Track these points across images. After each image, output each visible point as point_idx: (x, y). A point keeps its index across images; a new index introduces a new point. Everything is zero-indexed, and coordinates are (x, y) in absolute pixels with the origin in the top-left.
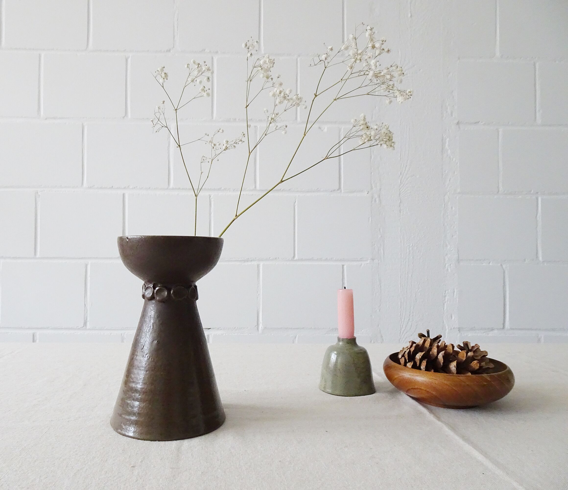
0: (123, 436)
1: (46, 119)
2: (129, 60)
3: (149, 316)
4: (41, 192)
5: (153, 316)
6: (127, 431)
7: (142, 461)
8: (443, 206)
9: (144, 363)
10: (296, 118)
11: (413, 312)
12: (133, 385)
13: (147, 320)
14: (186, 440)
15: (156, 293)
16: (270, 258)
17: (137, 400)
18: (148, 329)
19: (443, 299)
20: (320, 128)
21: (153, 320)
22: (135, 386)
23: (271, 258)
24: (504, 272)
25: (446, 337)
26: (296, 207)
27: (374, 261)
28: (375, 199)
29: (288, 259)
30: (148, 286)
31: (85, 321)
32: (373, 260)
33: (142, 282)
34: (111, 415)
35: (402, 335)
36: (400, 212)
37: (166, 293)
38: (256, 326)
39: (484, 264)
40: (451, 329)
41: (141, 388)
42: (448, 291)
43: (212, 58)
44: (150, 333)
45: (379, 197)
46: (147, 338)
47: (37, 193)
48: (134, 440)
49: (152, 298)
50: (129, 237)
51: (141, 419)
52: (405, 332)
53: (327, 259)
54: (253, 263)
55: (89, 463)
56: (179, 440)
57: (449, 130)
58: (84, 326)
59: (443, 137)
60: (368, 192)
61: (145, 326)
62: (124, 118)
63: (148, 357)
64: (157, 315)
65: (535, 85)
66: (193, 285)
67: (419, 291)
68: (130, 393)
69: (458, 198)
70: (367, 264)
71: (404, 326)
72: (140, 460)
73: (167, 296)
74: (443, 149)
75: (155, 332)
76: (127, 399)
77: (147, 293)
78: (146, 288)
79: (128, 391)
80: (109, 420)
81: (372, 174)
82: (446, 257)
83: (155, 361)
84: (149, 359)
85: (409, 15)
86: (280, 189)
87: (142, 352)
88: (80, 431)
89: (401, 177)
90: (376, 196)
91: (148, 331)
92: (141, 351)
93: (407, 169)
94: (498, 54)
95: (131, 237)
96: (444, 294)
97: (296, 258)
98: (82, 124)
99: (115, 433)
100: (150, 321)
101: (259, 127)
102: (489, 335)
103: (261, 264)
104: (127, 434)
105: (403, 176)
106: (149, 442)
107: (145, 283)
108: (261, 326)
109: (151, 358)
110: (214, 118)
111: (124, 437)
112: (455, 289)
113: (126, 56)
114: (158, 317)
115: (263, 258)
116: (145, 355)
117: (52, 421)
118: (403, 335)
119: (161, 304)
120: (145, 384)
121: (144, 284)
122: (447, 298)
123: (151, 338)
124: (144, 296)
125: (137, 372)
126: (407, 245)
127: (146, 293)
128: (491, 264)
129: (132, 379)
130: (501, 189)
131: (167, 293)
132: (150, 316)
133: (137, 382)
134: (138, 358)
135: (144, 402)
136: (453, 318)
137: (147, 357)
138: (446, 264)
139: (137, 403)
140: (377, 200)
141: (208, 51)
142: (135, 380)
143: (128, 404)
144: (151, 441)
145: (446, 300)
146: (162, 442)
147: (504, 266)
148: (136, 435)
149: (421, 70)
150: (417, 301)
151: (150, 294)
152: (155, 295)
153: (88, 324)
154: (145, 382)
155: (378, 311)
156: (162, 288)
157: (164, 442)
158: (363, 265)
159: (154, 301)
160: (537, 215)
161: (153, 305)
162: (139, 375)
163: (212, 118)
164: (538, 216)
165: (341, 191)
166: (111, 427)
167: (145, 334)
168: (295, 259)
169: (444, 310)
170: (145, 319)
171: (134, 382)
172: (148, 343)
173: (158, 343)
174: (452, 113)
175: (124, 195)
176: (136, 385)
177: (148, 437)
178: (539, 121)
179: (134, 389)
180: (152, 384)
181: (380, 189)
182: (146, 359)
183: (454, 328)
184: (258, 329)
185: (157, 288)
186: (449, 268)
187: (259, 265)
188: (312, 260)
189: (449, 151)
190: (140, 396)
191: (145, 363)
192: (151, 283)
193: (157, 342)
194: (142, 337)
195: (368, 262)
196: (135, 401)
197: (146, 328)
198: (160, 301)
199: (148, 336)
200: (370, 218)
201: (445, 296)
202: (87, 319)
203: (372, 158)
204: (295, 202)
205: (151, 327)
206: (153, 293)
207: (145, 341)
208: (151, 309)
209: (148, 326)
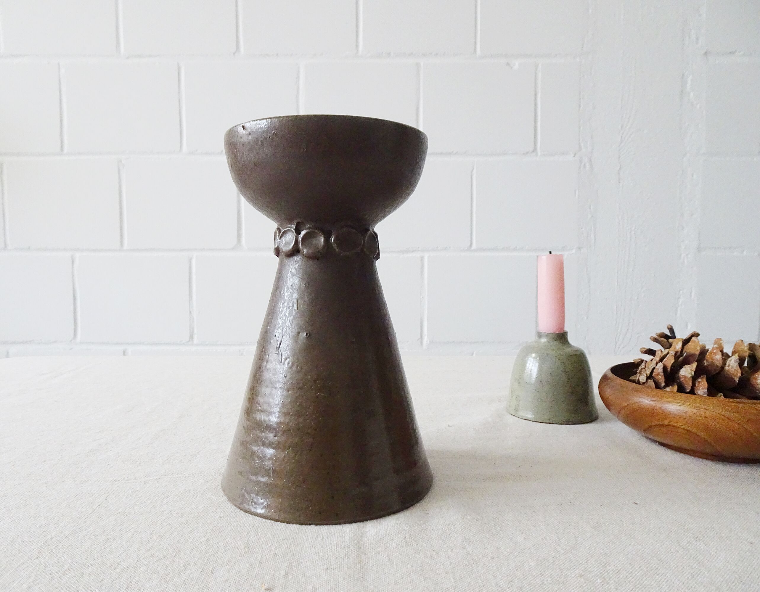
0: (245, 513)
1: (128, 58)
3: (290, 287)
4: (125, 159)
5: (297, 286)
6: (253, 504)
7: (286, 575)
8: (681, 172)
9: (282, 376)
10: (475, 51)
12: (263, 417)
13: (286, 294)
15: (302, 240)
16: (437, 247)
17: (270, 445)
18: (288, 310)
19: (676, 302)
20: (508, 64)
21: (298, 293)
22: (267, 418)
26: (473, 176)
27: (582, 250)
28: (585, 164)
29: (462, 249)
30: (286, 229)
31: (191, 334)
32: (580, 248)
33: (272, 225)
34: (223, 471)
36: (619, 182)
37: (322, 240)
38: (419, 338)
39: (735, 253)
41: (278, 424)
42: (683, 291)
44: (291, 318)
45: (590, 161)
46: (286, 327)
47: (121, 161)
48: (268, 521)
49: (295, 252)
51: (279, 483)
53: (516, 248)
54: (415, 254)
55: (176, 579)
56: (355, 522)
57: (692, 64)
58: (189, 341)
59: (683, 74)
60: (575, 154)
61: (281, 306)
62: (235, 55)
63: (290, 364)
64: (305, 285)
66: (371, 231)
67: (643, 290)
68: (257, 432)
69: (701, 161)
70: (571, 255)
71: (621, 339)
72: (283, 573)
73: (324, 246)
74: (682, 92)
75: (301, 316)
76: (251, 444)
77: (284, 242)
78: (281, 234)
79: (254, 429)
80: (219, 483)
81: (582, 128)
82: (682, 245)
83: (303, 371)
84: (291, 367)
86: (452, 152)
87: (278, 354)
88: (165, 502)
89: (621, 132)
90: (586, 160)
91: (287, 314)
92: (276, 353)
93: (630, 120)
95: (251, 123)
96: (677, 295)
97: (474, 246)
98: (178, 64)
99: (230, 507)
100: (291, 295)
101: (422, 64)
103: (426, 256)
104: (253, 510)
105: (624, 131)
107: (280, 224)
108: (426, 340)
109: (295, 365)
110: (360, 53)
111: (247, 514)
112: (693, 288)
114: (306, 288)
115: (430, 247)
116: (283, 359)
117: (115, 481)
118: (619, 351)
119: (311, 262)
120: (286, 414)
121: (278, 229)
122: (681, 300)
123: (295, 327)
124: (278, 252)
125: (269, 392)
126: (628, 228)
127: (283, 245)
128: (745, 253)
129: (260, 406)
131: (324, 242)
132: (292, 285)
133: (271, 410)
134: (269, 365)
135: (284, 450)
138: (681, 254)
139: (270, 452)
140: (587, 165)
142: (265, 407)
143: (253, 452)
145: (680, 304)
146: (322, 526)
148: (271, 513)
150: (639, 305)
151: (289, 245)
152: (300, 245)
153: (195, 337)
154: (285, 410)
155: (586, 318)
156: (313, 230)
158: (566, 256)
159: (297, 258)
161: (297, 266)
162: (273, 399)
163: (357, 52)
165: (537, 155)
166: (222, 493)
167: (283, 320)
168: (473, 248)
169: (677, 315)
170: (282, 293)
171: (262, 411)
172: (288, 337)
173: (310, 336)
174: (697, 39)
176: (268, 416)
179: (265, 424)
180: (298, 414)
181: (592, 150)
182: (286, 367)
184: (422, 343)
185: (303, 233)
186: (685, 259)
187: (423, 257)
188: (495, 249)
189: (692, 94)
190: (276, 438)
191: (284, 374)
192: (291, 223)
193: (307, 335)
194: (277, 326)
195: (574, 251)
196: (267, 447)
197: (285, 310)
198: (310, 257)
199: (288, 324)
200: (577, 192)
201: (679, 298)
202: (193, 331)
203: (582, 107)
204: (473, 170)
205: (293, 306)
206: (297, 242)
207: (282, 333)
208: (292, 273)
209: (288, 304)
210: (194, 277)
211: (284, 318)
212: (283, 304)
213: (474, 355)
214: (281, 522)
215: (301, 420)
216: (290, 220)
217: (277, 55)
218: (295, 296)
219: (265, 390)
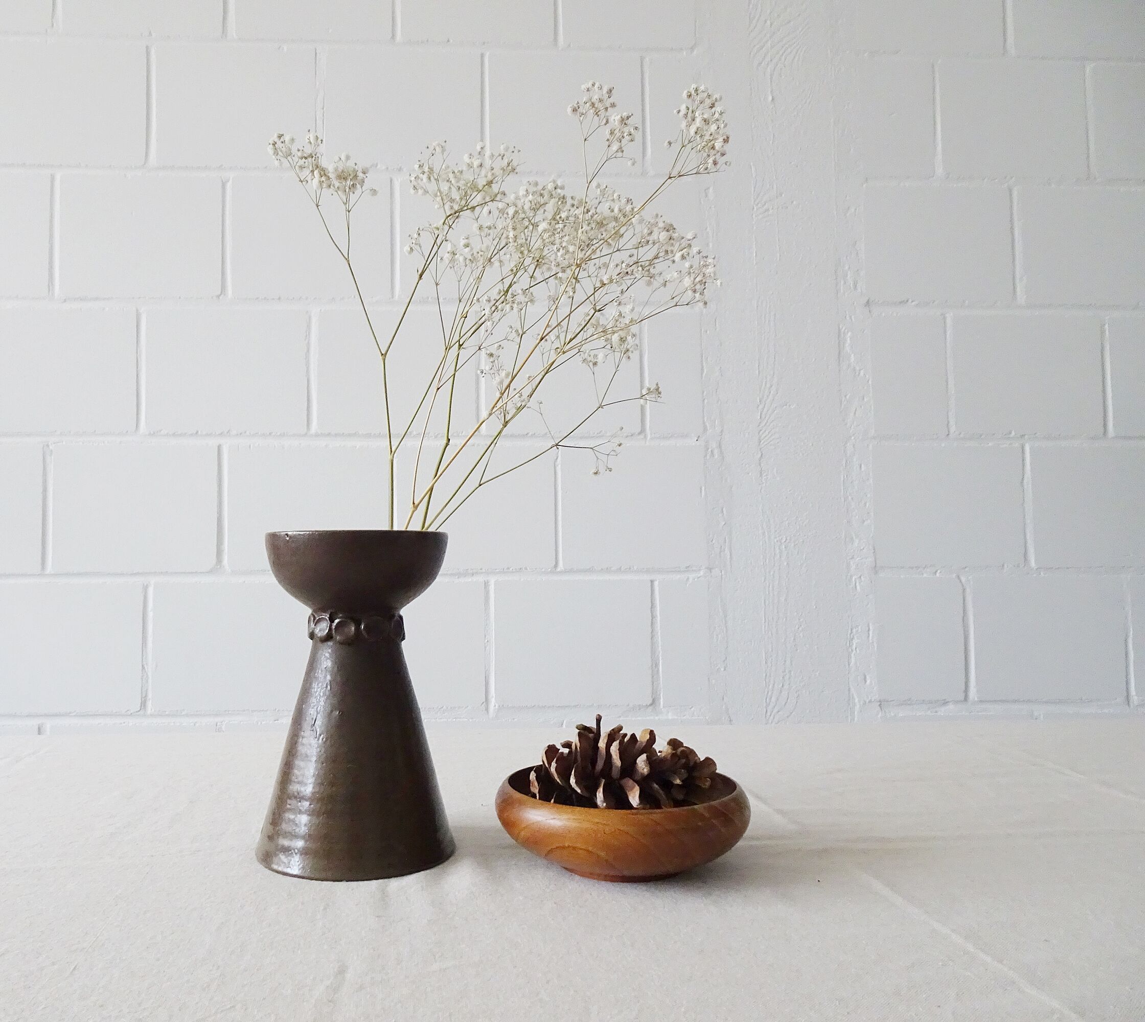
1: (65, 301)
2: (229, 185)
3: (323, 669)
4: (54, 443)
5: (330, 669)
6: (289, 866)
8: (844, 462)
9: (316, 750)
11: (790, 671)
12: (298, 788)
13: (320, 676)
14: (393, 879)
15: (335, 628)
16: (508, 568)
17: (305, 812)
18: (322, 690)
19: (848, 645)
21: (331, 675)
22: (302, 789)
23: (511, 569)
24: (964, 590)
25: (856, 719)
26: (559, 468)
27: (713, 571)
28: (712, 451)
29: (543, 570)
30: (320, 617)
31: (143, 699)
32: (710, 569)
33: (308, 611)
35: (770, 715)
36: (761, 475)
37: (353, 628)
38: (483, 703)
39: (925, 575)
40: (865, 703)
41: (313, 793)
42: (857, 629)
43: (391, 181)
44: (325, 697)
45: (720, 446)
46: (321, 706)
47: (48, 446)
48: (304, 880)
49: (329, 637)
50: (289, 533)
51: (316, 846)
52: (776, 710)
53: (620, 569)
54: (475, 579)
56: (382, 878)
57: (851, 317)
58: (140, 710)
59: (839, 331)
60: (699, 437)
61: (316, 686)
62: (219, 298)
64: (338, 668)
65: (1012, 228)
66: (396, 615)
67: (800, 629)
68: (293, 801)
69: (871, 447)
70: (698, 578)
71: (773, 699)
73: (355, 634)
74: (840, 353)
75: (334, 695)
77: (318, 629)
78: (316, 620)
81: (706, 401)
82: (852, 563)
84: (325, 742)
85: (770, 98)
87: (313, 730)
89: (761, 407)
90: (714, 445)
91: (322, 694)
92: (311, 729)
93: (772, 392)
94: (940, 171)
95: (295, 533)
96: (849, 635)
97: (561, 567)
98: (137, 310)
100: (325, 677)
102: (939, 714)
103: (492, 580)
105: (765, 405)
106: (332, 882)
107: (315, 611)
108: (493, 702)
109: (330, 740)
110: (396, 297)
112: (870, 624)
113: (222, 178)
114: (339, 670)
115: (496, 569)
116: (317, 735)
118: (772, 717)
119: (344, 647)
120: (320, 785)
121: (312, 614)
122: (855, 642)
123: (328, 705)
124: (312, 636)
126: (776, 540)
127: (317, 631)
128: (938, 575)
129: (295, 778)
130: (953, 429)
131: (355, 629)
132: (325, 668)
133: (305, 781)
134: (305, 741)
135: (318, 816)
136: (868, 682)
137: (323, 739)
138: (851, 576)
139: (305, 818)
140: (716, 452)
141: (384, 168)
142: (300, 778)
144: (334, 881)
145: (854, 647)
147: (963, 579)
149: (795, 203)
150: (797, 650)
151: (323, 631)
152: (333, 632)
153: (149, 704)
154: (319, 781)
155: (722, 669)
156: (345, 619)
157: (355, 883)
158: (691, 580)
159: (330, 643)
160: (1023, 479)
161: (330, 651)
162: (307, 771)
163: (393, 296)
164: (1025, 481)
165: (645, 437)
167: (317, 699)
168: (559, 569)
169: (851, 665)
170: (316, 673)
171: (299, 783)
172: (322, 715)
173: (342, 713)
174: (855, 284)
175: (219, 447)
176: (303, 786)
177: (329, 874)
178: (1021, 298)
179: (299, 794)
180: (332, 784)
181: (722, 431)
182: (320, 742)
183: (870, 702)
184: (487, 709)
185: (337, 621)
186: (857, 584)
187: (488, 582)
188: (590, 571)
189: (852, 357)
190: (312, 806)
191: (319, 748)
192: (325, 612)
193: (339, 713)
194: (312, 705)
195: (702, 573)
196: (303, 814)
197: (318, 689)
198: (341, 643)
199: (322, 703)
200: (703, 488)
201: (852, 639)
202: (146, 696)
203: (705, 372)
204: (557, 459)
205: (327, 687)
206: (330, 629)
207: (317, 712)
208: (325, 657)
209: (322, 685)
210: (150, 614)
211: (319, 698)
212: (318, 684)
213: (564, 726)
214: (316, 880)
215: (334, 789)
216: (323, 610)
217: (279, 298)
218: (329, 677)
219: (298, 763)
